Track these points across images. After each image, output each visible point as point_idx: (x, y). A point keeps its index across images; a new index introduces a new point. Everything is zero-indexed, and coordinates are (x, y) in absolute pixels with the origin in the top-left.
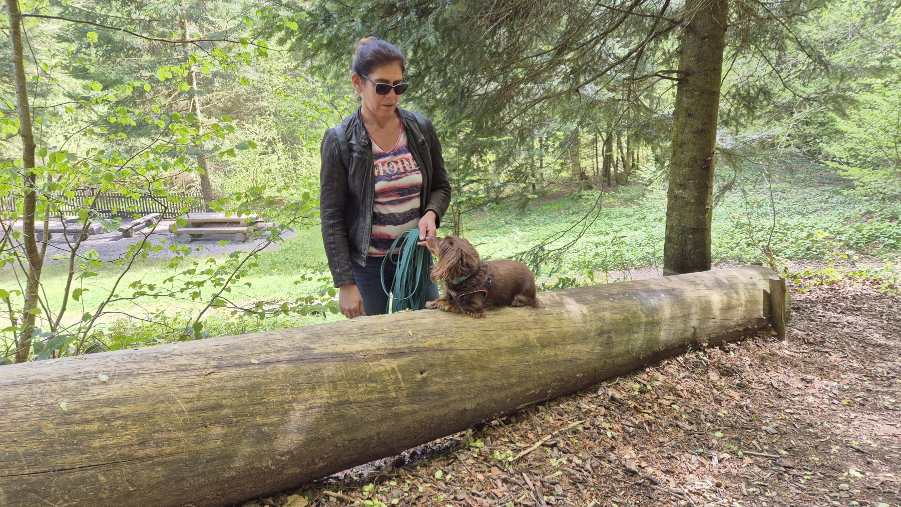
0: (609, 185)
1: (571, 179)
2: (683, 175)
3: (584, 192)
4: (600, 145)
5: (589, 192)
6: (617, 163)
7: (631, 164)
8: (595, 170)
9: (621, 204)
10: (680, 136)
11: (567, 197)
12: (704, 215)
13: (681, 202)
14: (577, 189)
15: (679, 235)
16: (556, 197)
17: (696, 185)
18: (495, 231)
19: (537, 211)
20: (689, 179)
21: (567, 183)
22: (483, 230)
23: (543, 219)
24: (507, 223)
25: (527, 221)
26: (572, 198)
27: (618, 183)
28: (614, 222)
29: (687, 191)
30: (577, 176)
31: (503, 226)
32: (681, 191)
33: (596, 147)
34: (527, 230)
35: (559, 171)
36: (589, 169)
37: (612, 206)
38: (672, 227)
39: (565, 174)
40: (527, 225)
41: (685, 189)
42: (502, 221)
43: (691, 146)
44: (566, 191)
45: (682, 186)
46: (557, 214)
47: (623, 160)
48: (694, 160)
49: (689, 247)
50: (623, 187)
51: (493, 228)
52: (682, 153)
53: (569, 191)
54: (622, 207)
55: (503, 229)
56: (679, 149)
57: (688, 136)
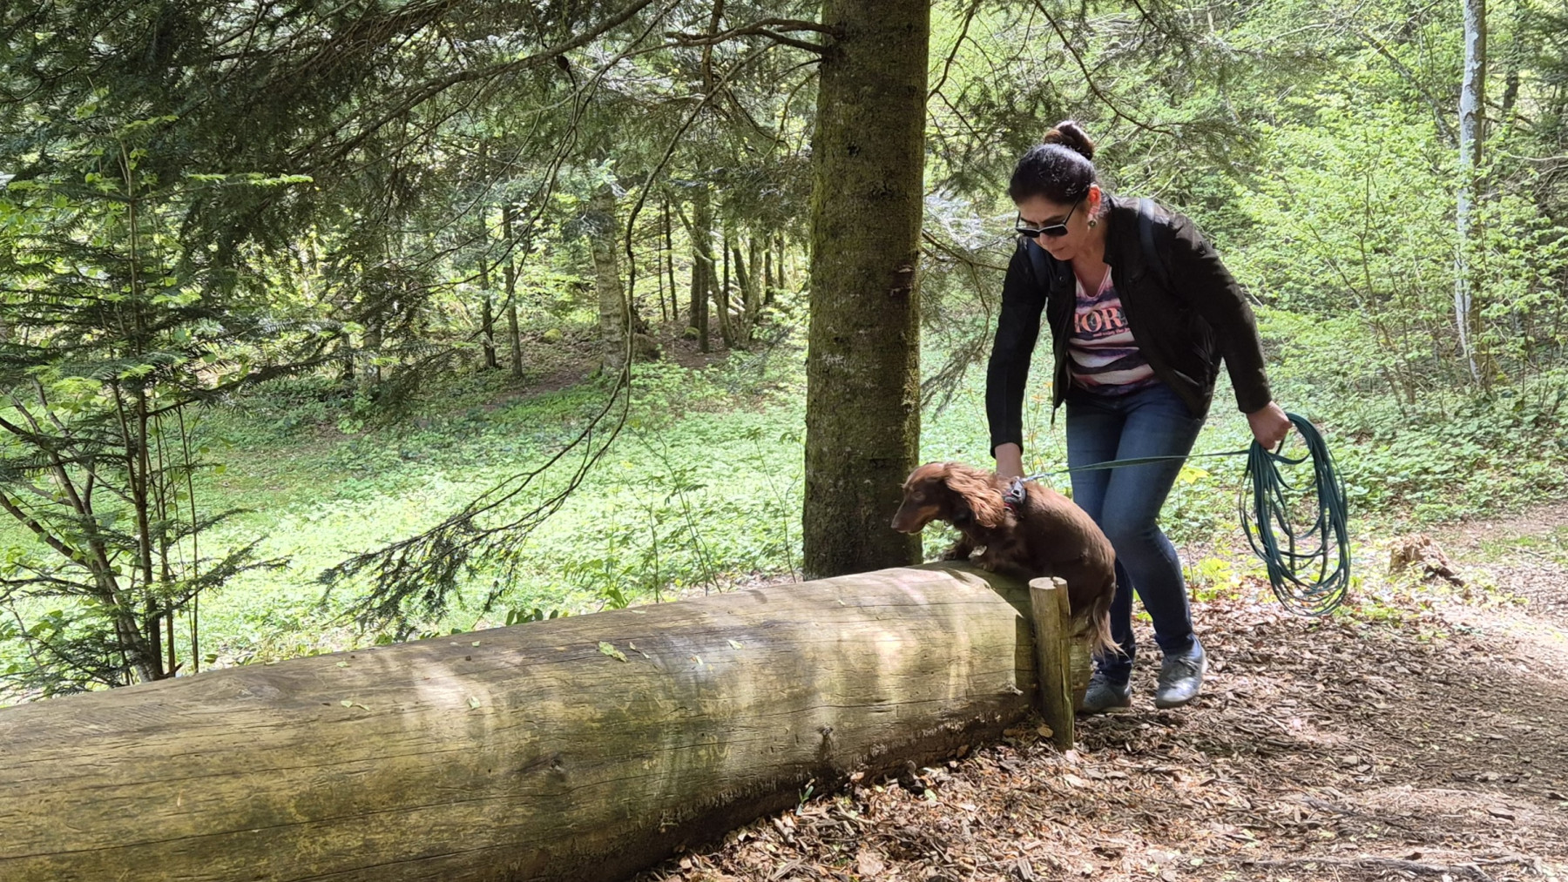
0: (705, 348)
1: (598, 330)
2: (843, 314)
3: (636, 369)
4: (681, 236)
5: (650, 368)
6: (727, 289)
7: (763, 294)
8: (670, 308)
9: (737, 402)
10: (829, 204)
11: (587, 381)
12: (899, 423)
13: (840, 388)
14: (614, 359)
15: (837, 479)
16: (556, 381)
17: (874, 341)
18: (368, 482)
19: (499, 421)
20: (858, 326)
21: (587, 341)
22: (330, 480)
23: (515, 446)
24: (406, 458)
25: (468, 450)
26: (602, 385)
27: (729, 344)
28: (718, 452)
29: (855, 356)
30: (615, 321)
31: (393, 466)
32: (838, 358)
33: (669, 242)
34: (469, 476)
35: (563, 308)
36: (652, 301)
37: (710, 408)
38: (821, 454)
39: (583, 317)
40: (467, 462)
41: (847, 352)
42: (392, 452)
43: (860, 234)
44: (586, 363)
45: (842, 343)
46: (559, 431)
47: (742, 280)
48: (869, 272)
49: (865, 511)
50: (740, 354)
51: (363, 472)
52: (839, 253)
53: (595, 365)
54: (738, 411)
55: (393, 476)
56: (831, 243)
57: (849, 206)
